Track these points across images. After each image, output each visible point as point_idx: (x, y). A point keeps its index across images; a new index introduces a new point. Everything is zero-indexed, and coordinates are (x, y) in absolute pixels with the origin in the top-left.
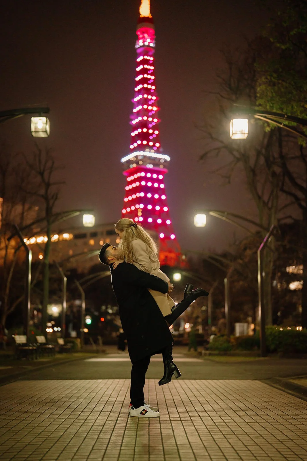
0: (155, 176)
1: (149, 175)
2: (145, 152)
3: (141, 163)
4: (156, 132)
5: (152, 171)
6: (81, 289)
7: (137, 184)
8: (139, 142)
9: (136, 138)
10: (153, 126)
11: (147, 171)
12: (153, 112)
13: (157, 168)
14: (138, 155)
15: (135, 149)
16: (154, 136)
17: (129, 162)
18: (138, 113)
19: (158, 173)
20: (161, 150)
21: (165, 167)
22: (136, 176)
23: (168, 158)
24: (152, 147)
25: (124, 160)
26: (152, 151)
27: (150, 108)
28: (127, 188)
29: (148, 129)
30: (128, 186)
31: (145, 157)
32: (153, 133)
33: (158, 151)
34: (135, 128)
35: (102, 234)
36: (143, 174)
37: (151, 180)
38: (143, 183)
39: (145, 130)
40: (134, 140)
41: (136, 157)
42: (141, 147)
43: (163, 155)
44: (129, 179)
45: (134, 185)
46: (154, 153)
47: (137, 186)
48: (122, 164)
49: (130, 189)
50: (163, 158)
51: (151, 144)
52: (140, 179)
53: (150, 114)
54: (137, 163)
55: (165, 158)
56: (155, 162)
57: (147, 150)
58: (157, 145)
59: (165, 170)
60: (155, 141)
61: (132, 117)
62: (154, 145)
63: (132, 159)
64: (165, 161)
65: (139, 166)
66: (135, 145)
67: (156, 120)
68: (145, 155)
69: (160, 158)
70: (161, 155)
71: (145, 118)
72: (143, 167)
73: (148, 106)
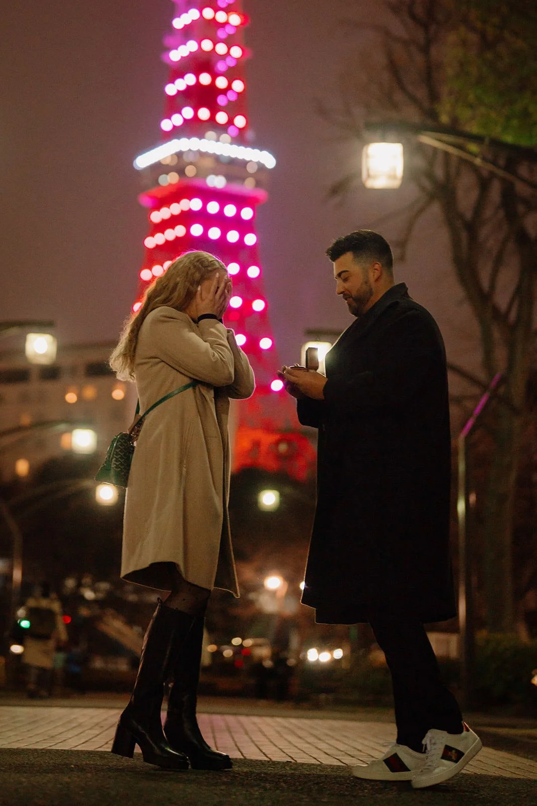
0: (230, 210)
1: (213, 207)
2: (203, 140)
3: (190, 171)
4: (238, 86)
5: (223, 197)
6: (12, 525)
7: (180, 231)
8: (188, 112)
9: (180, 100)
10: (229, 68)
11: (208, 195)
12: (229, 30)
13: (237, 188)
14: (184, 149)
15: (176, 132)
16: (231, 96)
17: (158, 168)
18: (188, 32)
19: (241, 201)
20: (250, 135)
21: (258, 184)
22: (176, 209)
23: (268, 160)
24: (223, 129)
25: (143, 161)
26: (225, 137)
27: (221, 17)
28: (151, 242)
29: (215, 75)
30: (153, 235)
31: (202, 154)
32: (229, 87)
33: (240, 139)
34: (178, 72)
35: (73, 371)
36: (196, 204)
37: (220, 220)
38: (197, 230)
39: (205, 79)
40: (173, 105)
41: (179, 155)
42: (193, 127)
43: (257, 151)
44: (157, 216)
45: (170, 234)
46: (231, 144)
47: (177, 238)
48: (138, 173)
49: (157, 246)
50: (255, 160)
51: (222, 118)
52: (187, 218)
53: (221, 34)
54: (181, 172)
55: (262, 162)
56: (233, 169)
57: (211, 134)
58: (240, 121)
59: (261, 193)
60: (233, 111)
61: (168, 41)
62: (230, 122)
63: (168, 162)
64: (261, 168)
65: (185, 182)
66: (177, 120)
67: (236, 52)
68: (203, 150)
69: (247, 159)
70: (249, 149)
71: (207, 45)
72: (197, 183)
73: (216, 11)
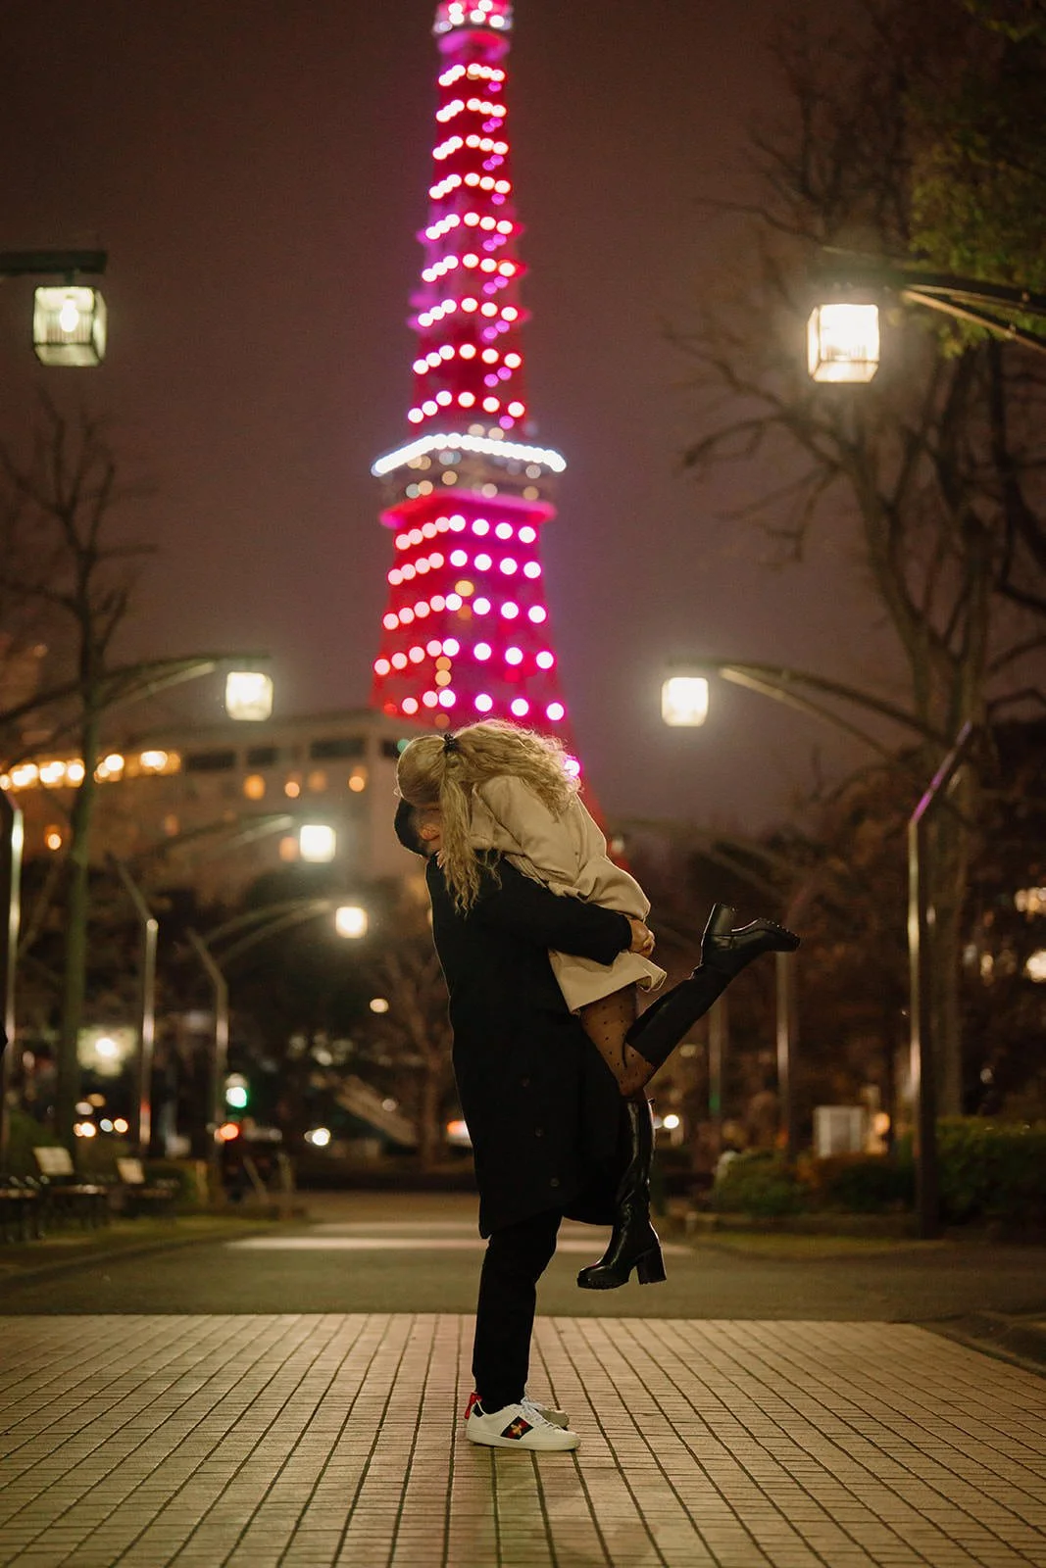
0: (504, 531)
1: (481, 527)
2: (465, 437)
3: (449, 478)
4: (513, 360)
6: (212, 968)
7: (436, 560)
8: (444, 398)
9: (433, 381)
10: (501, 335)
11: (472, 510)
12: (501, 284)
13: (509, 501)
14: (441, 447)
15: (428, 426)
16: (504, 375)
17: (404, 475)
18: (443, 287)
19: (518, 518)
20: (530, 428)
21: (542, 495)
22: (430, 530)
23: (557, 462)
24: (493, 419)
25: (384, 466)
26: (496, 432)
27: (488, 265)
28: (396, 577)
29: (481, 347)
30: (399, 568)
31: (464, 455)
32: (500, 363)
33: (517, 434)
34: (429, 342)
35: (296, 753)
36: (457, 523)
37: (490, 544)
38: (459, 558)
39: (468, 351)
40: (424, 388)
41: (433, 456)
42: (452, 419)
43: (539, 450)
44: (403, 542)
45: (423, 566)
46: (504, 440)
47: (432, 570)
48: (378, 482)
49: (405, 582)
50: (538, 460)
51: (491, 404)
52: (445, 543)
53: (489, 289)
54: (436, 478)
55: (547, 463)
56: (506, 475)
57: (477, 428)
58: (516, 409)
59: (546, 508)
60: (506, 394)
61: (417, 300)
62: (503, 411)
63: (418, 464)
64: (546, 472)
65: (443, 493)
66: (430, 408)
67: (510, 314)
68: (466, 447)
69: (527, 459)
70: (529, 448)
71: (470, 305)
72: (462, 493)
73: (481, 258)
